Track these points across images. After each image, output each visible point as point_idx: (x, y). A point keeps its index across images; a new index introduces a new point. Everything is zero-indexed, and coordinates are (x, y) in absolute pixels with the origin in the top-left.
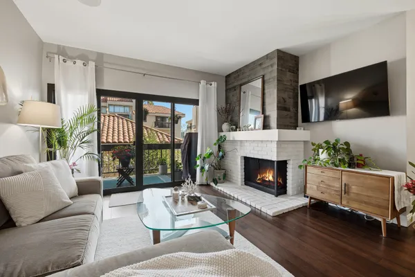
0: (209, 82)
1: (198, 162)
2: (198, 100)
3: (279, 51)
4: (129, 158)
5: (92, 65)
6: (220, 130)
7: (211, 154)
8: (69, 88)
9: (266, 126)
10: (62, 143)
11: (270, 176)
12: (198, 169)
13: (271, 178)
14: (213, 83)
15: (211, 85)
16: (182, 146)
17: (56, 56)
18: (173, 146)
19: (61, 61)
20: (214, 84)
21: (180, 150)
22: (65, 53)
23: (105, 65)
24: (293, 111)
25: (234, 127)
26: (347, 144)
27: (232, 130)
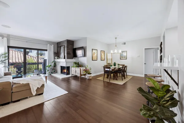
0: (51, 45)
1: (47, 68)
2: (47, 50)
3: (67, 40)
4: (21, 68)
5: (5, 38)
6: (55, 59)
7: (51, 65)
9: (64, 58)
11: (65, 71)
12: (47, 70)
13: (66, 71)
16: (42, 63)
18: (38, 63)
20: (53, 45)
21: (42, 65)
23: (10, 38)
24: (72, 54)
25: (58, 58)
26: (78, 62)
27: (58, 59)
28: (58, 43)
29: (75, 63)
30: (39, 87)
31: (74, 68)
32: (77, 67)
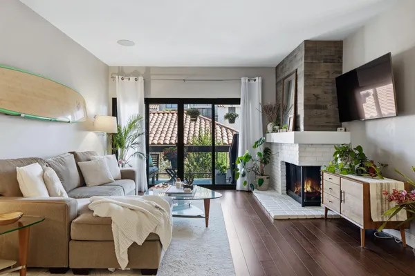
0: (251, 78)
2: (240, 99)
5: (141, 79)
8: (125, 100)
10: (121, 145)
14: (257, 78)
15: (255, 80)
17: (117, 77)
19: (120, 79)
20: (258, 80)
22: (123, 73)
23: (152, 77)
24: (332, 108)
25: (277, 127)
26: (359, 148)
27: (274, 131)
28: (277, 67)
29: (344, 152)
30: (140, 243)
31: (336, 179)
32: (352, 171)
